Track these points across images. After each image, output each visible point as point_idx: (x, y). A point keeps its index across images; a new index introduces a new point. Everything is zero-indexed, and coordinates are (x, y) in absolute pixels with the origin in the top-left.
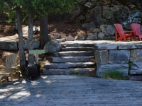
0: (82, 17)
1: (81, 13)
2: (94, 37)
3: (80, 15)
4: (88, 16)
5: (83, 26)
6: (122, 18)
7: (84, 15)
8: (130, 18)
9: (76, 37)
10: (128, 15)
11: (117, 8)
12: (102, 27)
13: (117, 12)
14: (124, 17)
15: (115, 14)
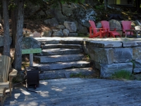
0: (42, 13)
1: (41, 8)
2: (60, 34)
3: (39, 11)
4: (48, 12)
5: (46, 21)
6: (81, 16)
7: (44, 11)
8: (87, 16)
9: (43, 34)
10: (85, 12)
11: (75, 6)
12: (66, 23)
13: (76, 9)
14: (82, 14)
15: (74, 11)
